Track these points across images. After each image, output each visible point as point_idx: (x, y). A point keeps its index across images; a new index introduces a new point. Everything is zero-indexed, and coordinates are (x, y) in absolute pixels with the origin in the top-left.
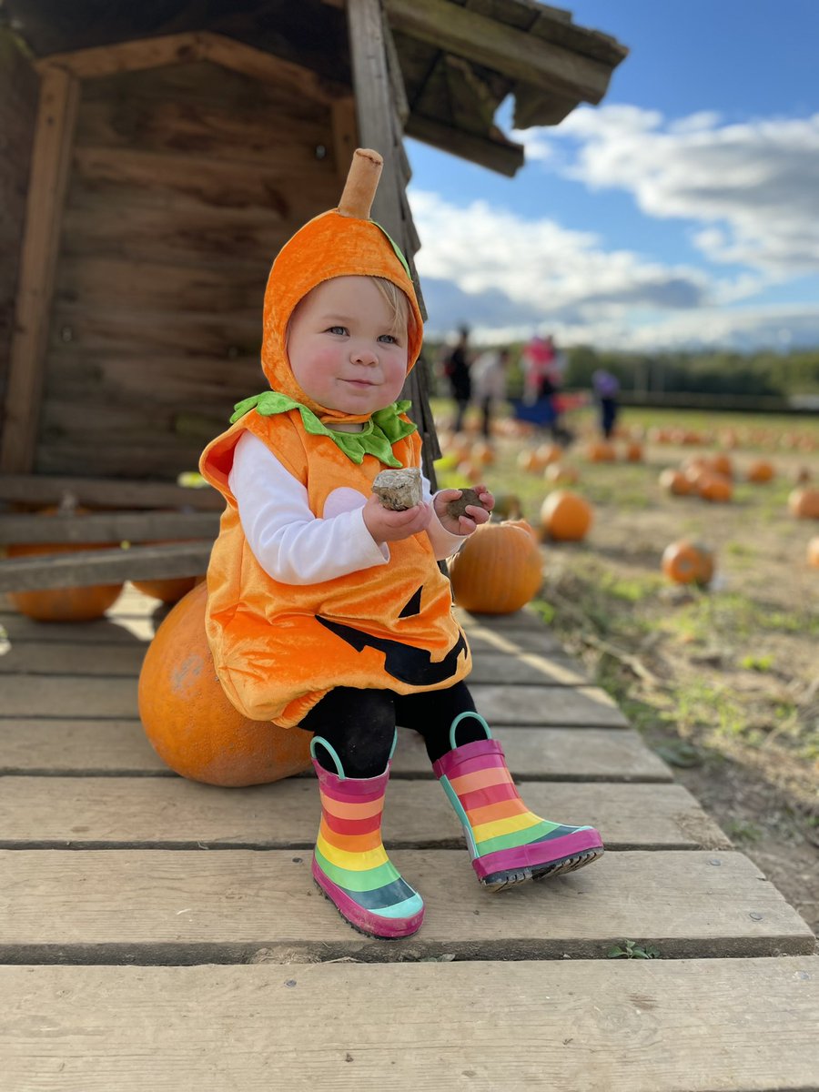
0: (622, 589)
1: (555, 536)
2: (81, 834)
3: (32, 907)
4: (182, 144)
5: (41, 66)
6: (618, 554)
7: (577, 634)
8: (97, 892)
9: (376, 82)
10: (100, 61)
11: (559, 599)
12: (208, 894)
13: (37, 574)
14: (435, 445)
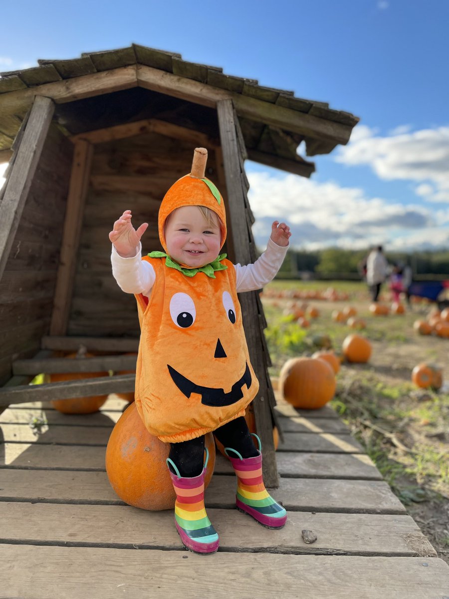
0: (387, 392)
1: (350, 360)
2: (72, 538)
3: (43, 579)
4: (141, 172)
5: (74, 139)
6: (387, 370)
7: (360, 420)
8: (78, 572)
9: (231, 143)
10: (103, 135)
11: (350, 398)
12: (134, 575)
13: (62, 391)
14: (264, 321)
